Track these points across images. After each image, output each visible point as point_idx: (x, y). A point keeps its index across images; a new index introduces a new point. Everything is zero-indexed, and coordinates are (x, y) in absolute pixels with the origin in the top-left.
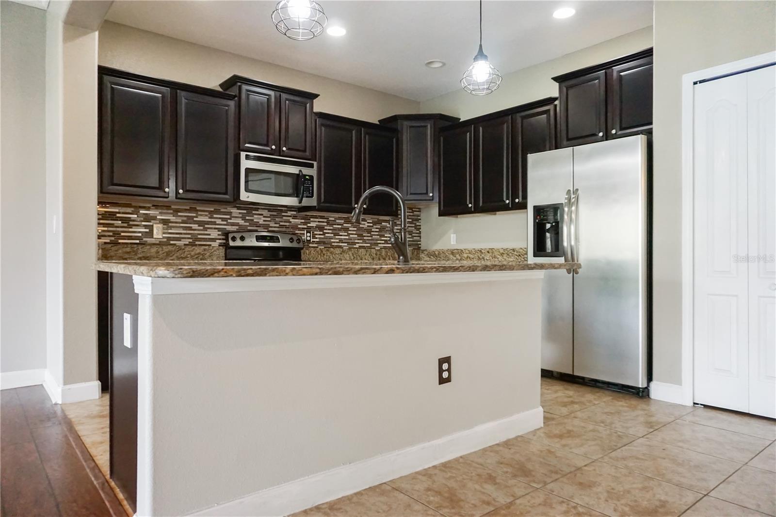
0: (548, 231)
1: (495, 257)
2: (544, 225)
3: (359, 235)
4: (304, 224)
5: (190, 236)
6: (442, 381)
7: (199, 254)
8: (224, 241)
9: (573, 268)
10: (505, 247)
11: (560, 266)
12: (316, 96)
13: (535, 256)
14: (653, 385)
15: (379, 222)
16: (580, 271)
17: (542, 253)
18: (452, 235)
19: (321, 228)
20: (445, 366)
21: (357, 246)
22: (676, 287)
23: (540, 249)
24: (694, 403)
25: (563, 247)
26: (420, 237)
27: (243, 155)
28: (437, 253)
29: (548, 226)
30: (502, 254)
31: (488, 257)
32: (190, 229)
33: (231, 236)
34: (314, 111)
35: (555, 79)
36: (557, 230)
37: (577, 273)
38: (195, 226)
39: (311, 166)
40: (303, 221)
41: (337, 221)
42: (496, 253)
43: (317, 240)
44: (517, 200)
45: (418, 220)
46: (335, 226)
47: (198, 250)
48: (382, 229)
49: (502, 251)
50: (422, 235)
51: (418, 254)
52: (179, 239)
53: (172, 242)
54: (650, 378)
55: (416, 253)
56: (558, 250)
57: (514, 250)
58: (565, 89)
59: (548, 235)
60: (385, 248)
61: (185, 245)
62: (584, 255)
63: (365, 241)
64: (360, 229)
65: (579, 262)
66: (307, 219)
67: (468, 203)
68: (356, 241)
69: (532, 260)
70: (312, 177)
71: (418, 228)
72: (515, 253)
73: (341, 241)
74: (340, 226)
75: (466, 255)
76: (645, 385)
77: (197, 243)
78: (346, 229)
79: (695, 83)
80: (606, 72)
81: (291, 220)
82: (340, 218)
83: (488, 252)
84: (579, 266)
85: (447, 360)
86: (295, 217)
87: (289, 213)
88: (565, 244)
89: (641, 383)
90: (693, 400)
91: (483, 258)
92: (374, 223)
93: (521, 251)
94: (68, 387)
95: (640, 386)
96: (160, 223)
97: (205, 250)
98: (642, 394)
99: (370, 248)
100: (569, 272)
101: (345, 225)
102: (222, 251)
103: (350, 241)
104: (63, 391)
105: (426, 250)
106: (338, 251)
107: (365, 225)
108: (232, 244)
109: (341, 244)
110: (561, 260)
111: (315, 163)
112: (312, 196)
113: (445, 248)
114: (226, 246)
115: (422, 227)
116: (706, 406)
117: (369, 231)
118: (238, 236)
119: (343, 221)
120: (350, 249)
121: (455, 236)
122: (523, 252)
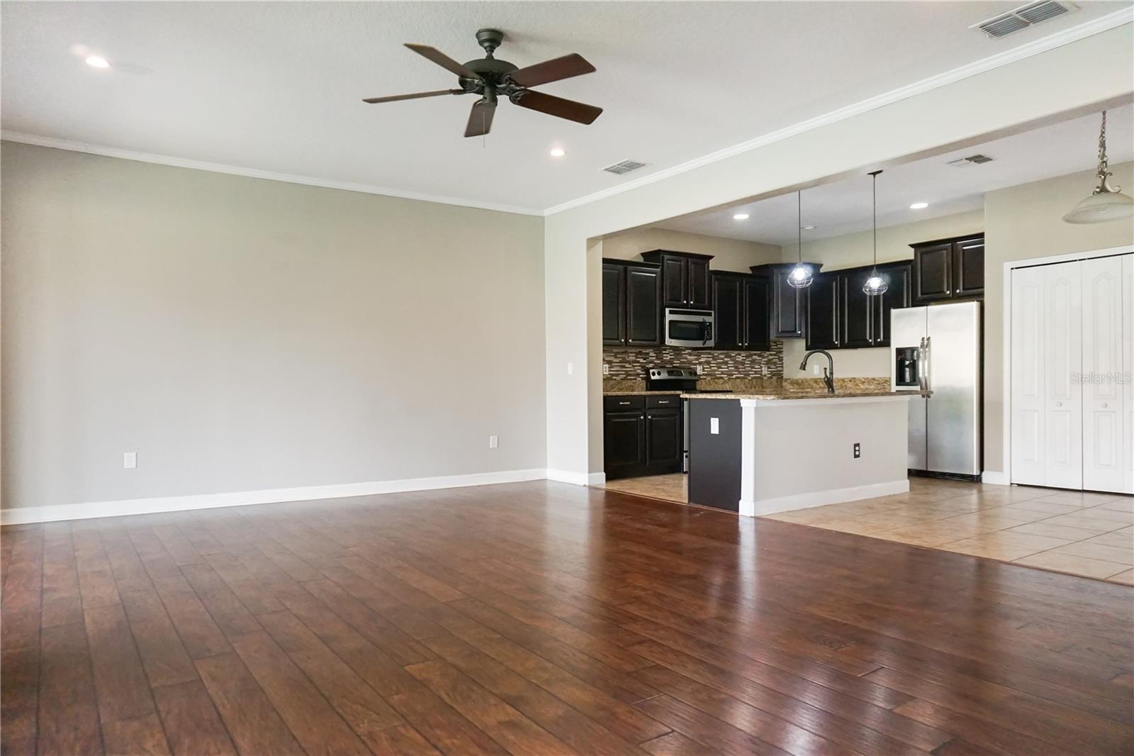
0: (907, 366)
1: (857, 385)
2: (904, 362)
3: (736, 367)
4: (697, 359)
5: (623, 373)
6: (856, 456)
7: (631, 386)
8: (645, 376)
9: (927, 394)
10: (865, 377)
11: (916, 392)
12: (711, 257)
13: (897, 385)
14: (984, 474)
15: (751, 356)
16: (931, 395)
17: (902, 383)
18: (815, 366)
19: (708, 363)
20: (857, 448)
21: (734, 376)
22: (999, 405)
23: (901, 380)
24: (1012, 484)
25: (919, 378)
26: (782, 367)
27: (667, 310)
28: (800, 381)
29: (907, 363)
30: (863, 383)
31: (850, 385)
32: (624, 367)
33: (651, 371)
34: (711, 269)
35: (912, 246)
36: (914, 366)
37: (929, 397)
38: (627, 365)
39: (710, 314)
40: (696, 357)
41: (720, 356)
42: (858, 382)
43: (706, 373)
44: (879, 340)
45: (781, 352)
46: (718, 361)
47: (630, 383)
48: (753, 362)
49: (863, 380)
50: (784, 365)
51: (781, 382)
52: (618, 375)
53: (614, 378)
54: (982, 469)
55: (779, 382)
56: (914, 380)
57: (874, 379)
58: (919, 255)
59: (907, 369)
60: (755, 378)
61: (622, 379)
62: (934, 384)
63: (740, 373)
64: (736, 362)
65: (932, 390)
66: (699, 356)
67: (834, 340)
68: (734, 373)
69: (894, 388)
70: (710, 323)
71: (781, 359)
72: (878, 382)
73: (723, 373)
74: (721, 361)
76: (979, 474)
77: (629, 377)
78: (726, 363)
79: (1012, 269)
80: (952, 246)
81: (689, 357)
82: (722, 354)
83: (850, 381)
84: (932, 392)
85: (858, 445)
86: (690, 354)
87: (687, 351)
88: (921, 375)
89: (975, 472)
90: (1011, 480)
91: (846, 386)
92: (747, 357)
94: (591, 474)
95: (975, 474)
96: (607, 363)
97: (634, 383)
98: (976, 480)
99: (743, 378)
100: (923, 396)
101: (726, 359)
102: (644, 384)
103: (729, 373)
104: (589, 477)
105: (789, 379)
106: (721, 381)
107: (740, 358)
108: (653, 378)
109: (723, 376)
110: (918, 388)
111: (713, 312)
112: (711, 339)
113: (809, 378)
114: (648, 379)
115: (784, 358)
116: (1019, 485)
117: (743, 364)
118: (656, 371)
119: (723, 356)
120: (729, 379)
121: (818, 367)
122: (886, 381)
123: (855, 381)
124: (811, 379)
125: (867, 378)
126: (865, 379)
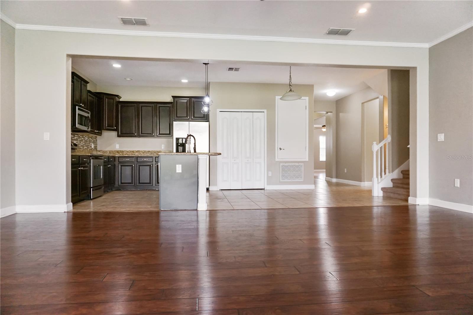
1: (140, 154)
14: (210, 187)
18: (117, 145)
24: (220, 190)
26: (97, 144)
27: (77, 107)
28: (108, 152)
35: (173, 96)
49: (143, 152)
57: (149, 151)
58: (175, 101)
67: (134, 133)
68: (84, 146)
72: (150, 152)
75: (125, 153)
79: (219, 112)
80: (189, 99)
83: (137, 152)
93: (152, 152)
99: (87, 149)
105: (101, 151)
111: (89, 112)
112: (89, 127)
113: (114, 150)
121: (118, 145)
122: (155, 152)
123: (139, 152)
124: (115, 151)
125: (146, 151)
126: (145, 151)
